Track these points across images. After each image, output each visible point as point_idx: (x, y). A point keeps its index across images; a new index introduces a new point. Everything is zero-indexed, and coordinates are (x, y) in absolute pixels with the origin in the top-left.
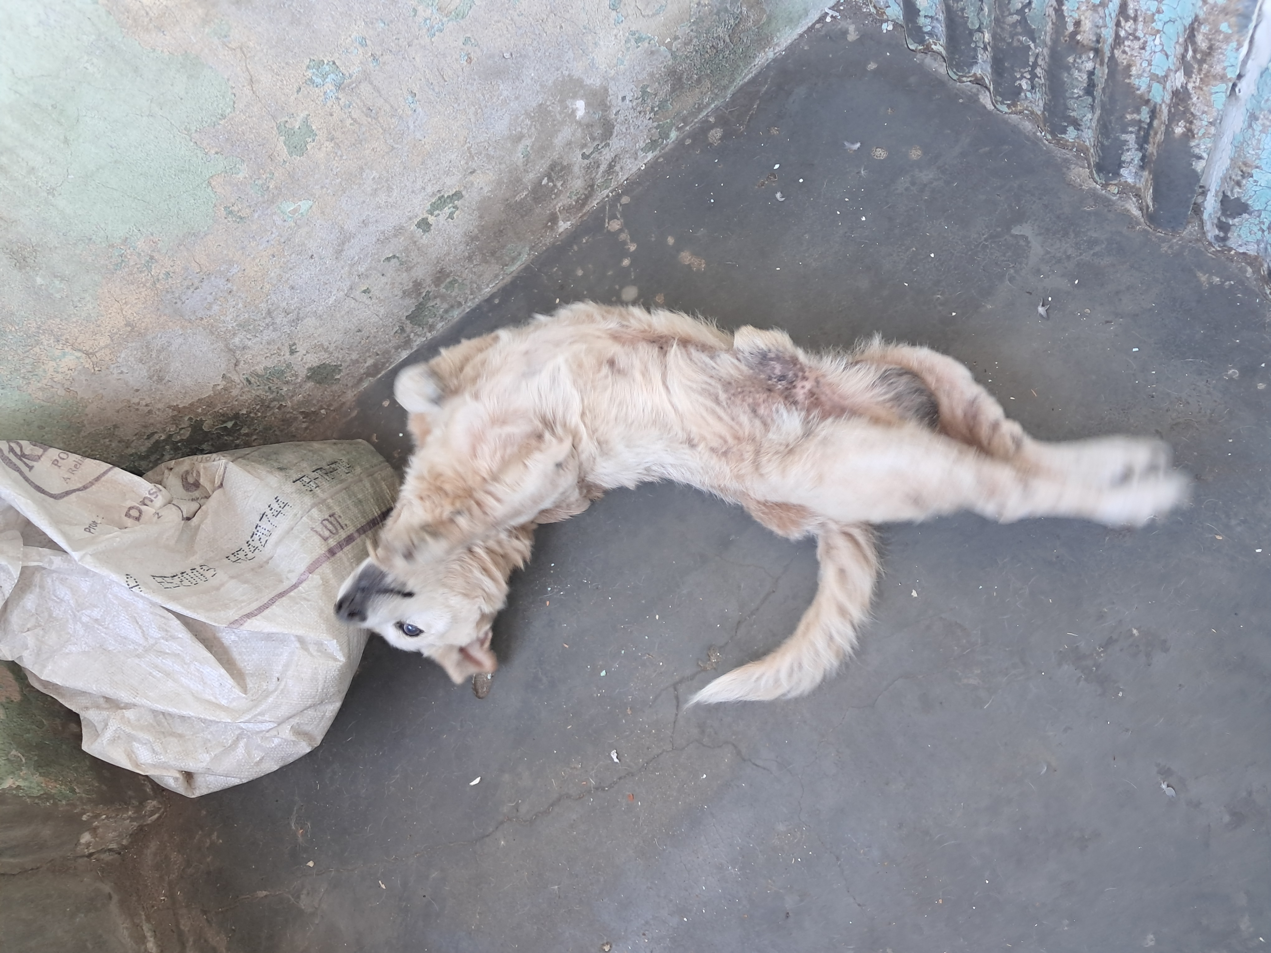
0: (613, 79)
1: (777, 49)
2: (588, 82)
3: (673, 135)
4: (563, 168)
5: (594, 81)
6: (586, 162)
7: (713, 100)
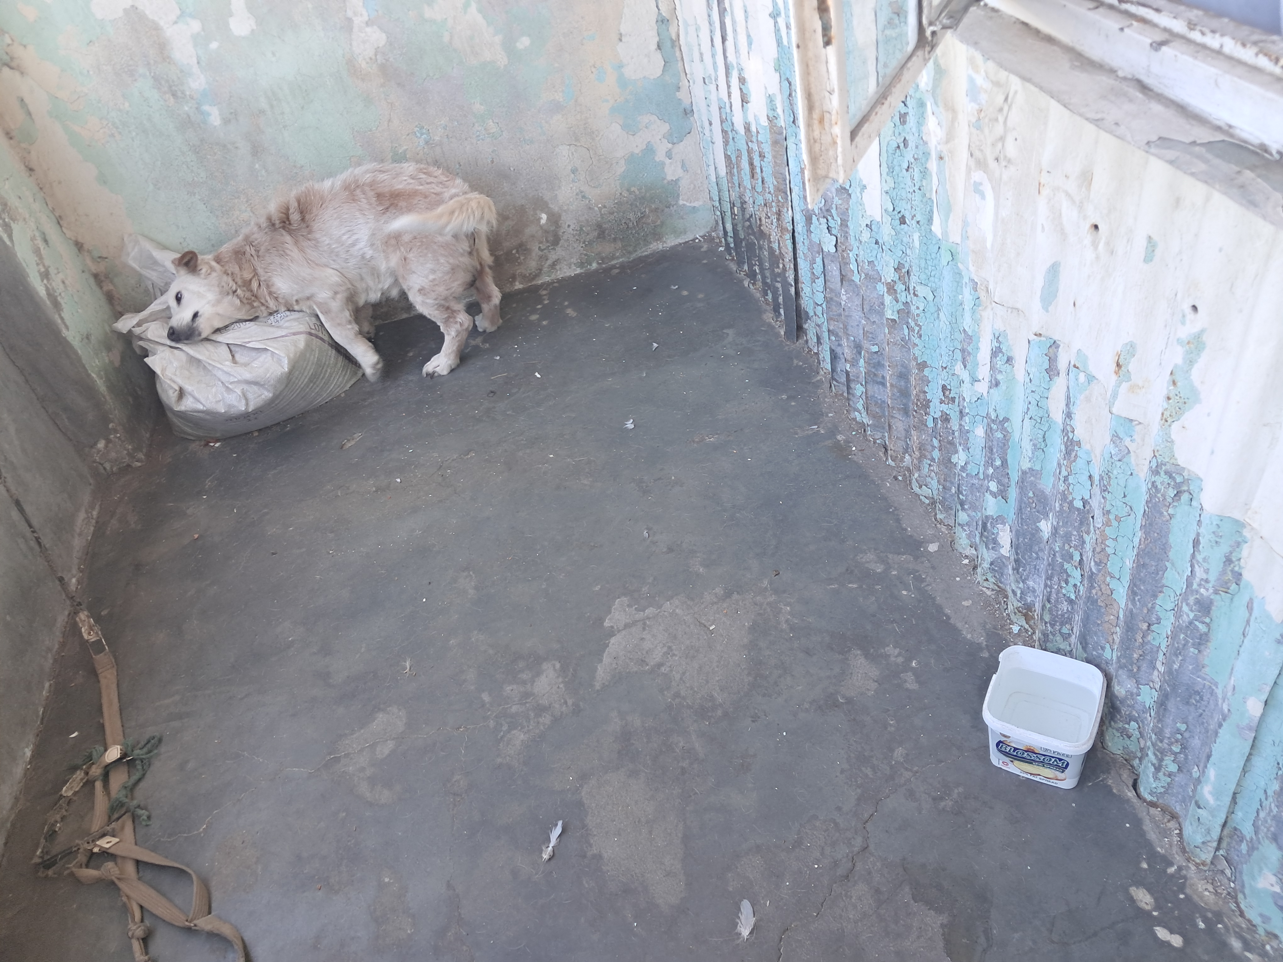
0: (565, 211)
1: (665, 245)
2: (551, 206)
3: (594, 266)
4: (526, 250)
5: (555, 208)
6: (541, 253)
7: (622, 257)
